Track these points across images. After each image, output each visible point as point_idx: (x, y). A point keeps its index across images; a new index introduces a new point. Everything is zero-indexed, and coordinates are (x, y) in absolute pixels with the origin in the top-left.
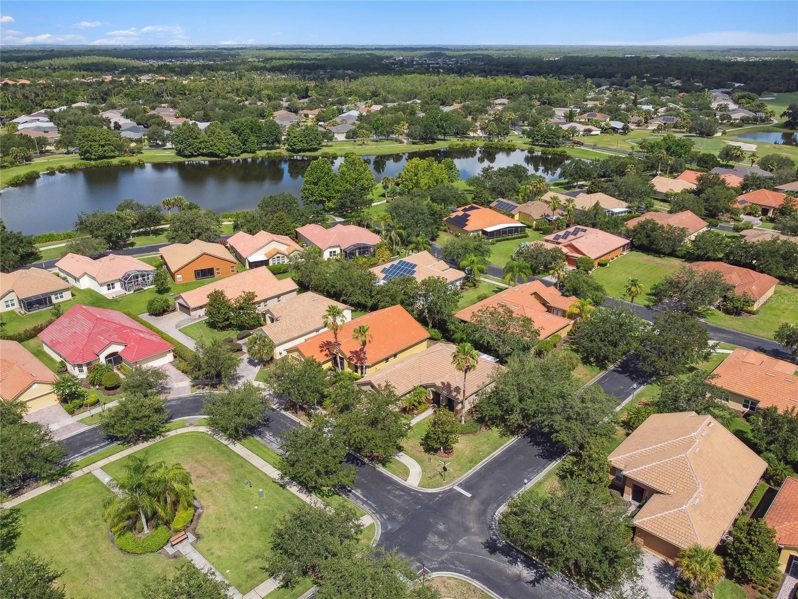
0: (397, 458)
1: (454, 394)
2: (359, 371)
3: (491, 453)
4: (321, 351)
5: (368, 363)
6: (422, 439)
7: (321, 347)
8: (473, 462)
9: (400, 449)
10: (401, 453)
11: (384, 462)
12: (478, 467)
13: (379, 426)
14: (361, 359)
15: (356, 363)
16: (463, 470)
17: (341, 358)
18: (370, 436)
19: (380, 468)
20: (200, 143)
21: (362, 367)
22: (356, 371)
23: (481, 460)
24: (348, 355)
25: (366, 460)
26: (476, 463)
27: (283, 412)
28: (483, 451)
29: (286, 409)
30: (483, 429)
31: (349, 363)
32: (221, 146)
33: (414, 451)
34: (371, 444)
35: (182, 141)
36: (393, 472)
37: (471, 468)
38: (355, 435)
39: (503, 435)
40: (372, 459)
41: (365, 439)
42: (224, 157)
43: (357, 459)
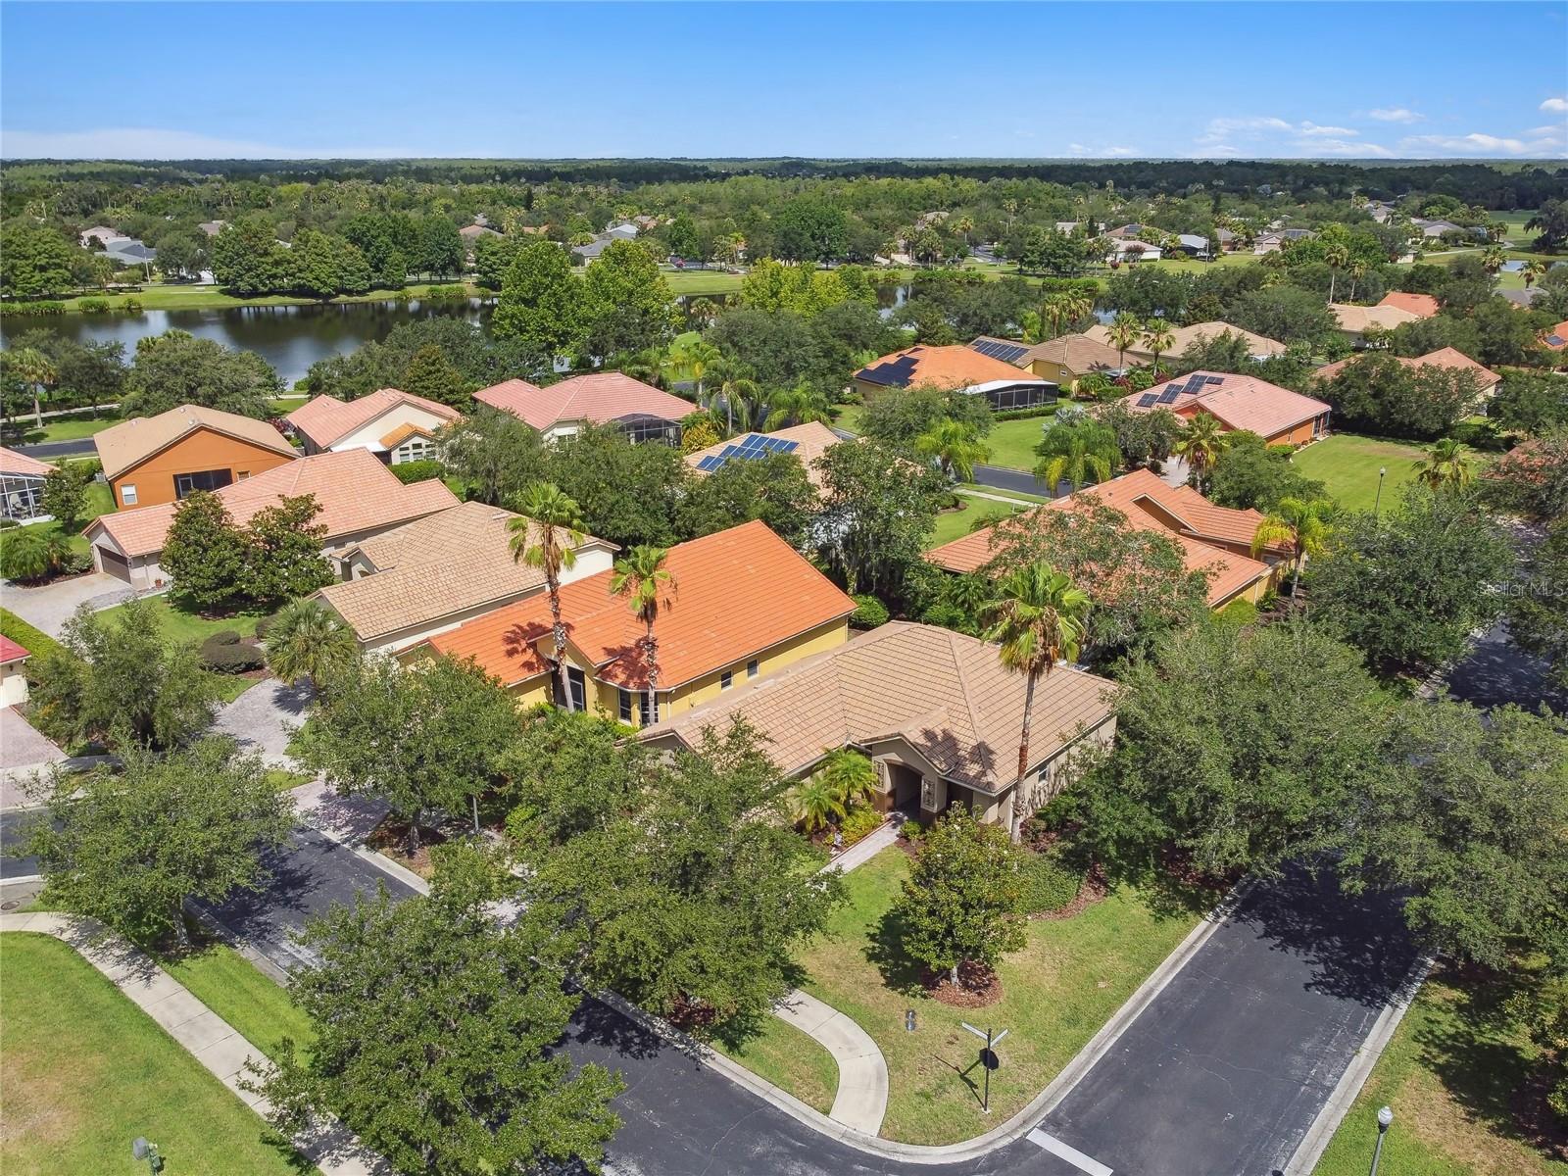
0: (782, 1013)
1: (973, 769)
2: (636, 712)
3: (1138, 980)
4: (511, 653)
5: (662, 683)
6: (872, 937)
7: (509, 641)
8: (1082, 1020)
9: (793, 976)
10: (798, 995)
11: (734, 1034)
12: (1105, 1038)
13: (713, 889)
14: (638, 672)
15: (625, 684)
16: (1051, 1054)
17: (573, 673)
18: (676, 930)
19: (719, 1061)
20: (277, 263)
21: (645, 696)
22: (626, 715)
23: (1110, 1010)
24: (599, 659)
25: (660, 1026)
26: (1094, 1025)
27: (362, 853)
28: (1106, 975)
29: (374, 844)
30: (1088, 893)
31: (601, 686)
32: (323, 271)
33: (847, 983)
34: (680, 965)
35: (232, 260)
36: (773, 1075)
37: (1077, 1048)
38: (612, 928)
39: (1162, 913)
40: (686, 1020)
41: (652, 943)
42: (329, 295)
43: (622, 1022)
